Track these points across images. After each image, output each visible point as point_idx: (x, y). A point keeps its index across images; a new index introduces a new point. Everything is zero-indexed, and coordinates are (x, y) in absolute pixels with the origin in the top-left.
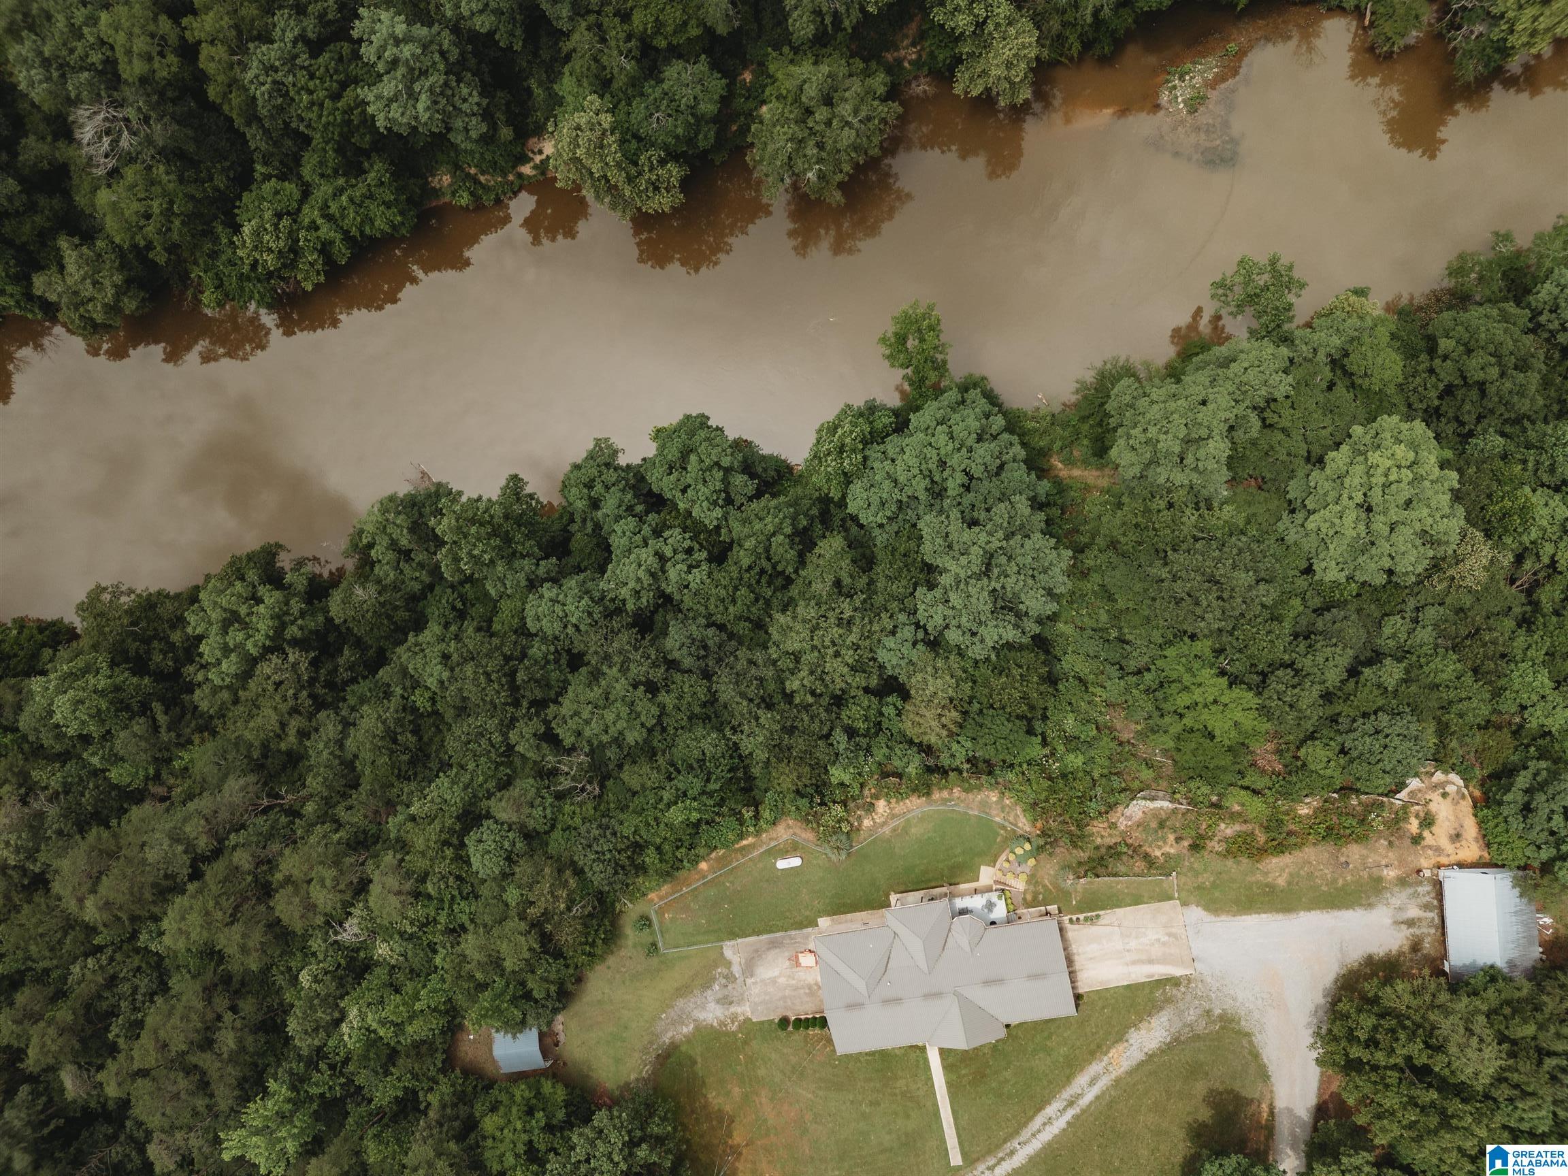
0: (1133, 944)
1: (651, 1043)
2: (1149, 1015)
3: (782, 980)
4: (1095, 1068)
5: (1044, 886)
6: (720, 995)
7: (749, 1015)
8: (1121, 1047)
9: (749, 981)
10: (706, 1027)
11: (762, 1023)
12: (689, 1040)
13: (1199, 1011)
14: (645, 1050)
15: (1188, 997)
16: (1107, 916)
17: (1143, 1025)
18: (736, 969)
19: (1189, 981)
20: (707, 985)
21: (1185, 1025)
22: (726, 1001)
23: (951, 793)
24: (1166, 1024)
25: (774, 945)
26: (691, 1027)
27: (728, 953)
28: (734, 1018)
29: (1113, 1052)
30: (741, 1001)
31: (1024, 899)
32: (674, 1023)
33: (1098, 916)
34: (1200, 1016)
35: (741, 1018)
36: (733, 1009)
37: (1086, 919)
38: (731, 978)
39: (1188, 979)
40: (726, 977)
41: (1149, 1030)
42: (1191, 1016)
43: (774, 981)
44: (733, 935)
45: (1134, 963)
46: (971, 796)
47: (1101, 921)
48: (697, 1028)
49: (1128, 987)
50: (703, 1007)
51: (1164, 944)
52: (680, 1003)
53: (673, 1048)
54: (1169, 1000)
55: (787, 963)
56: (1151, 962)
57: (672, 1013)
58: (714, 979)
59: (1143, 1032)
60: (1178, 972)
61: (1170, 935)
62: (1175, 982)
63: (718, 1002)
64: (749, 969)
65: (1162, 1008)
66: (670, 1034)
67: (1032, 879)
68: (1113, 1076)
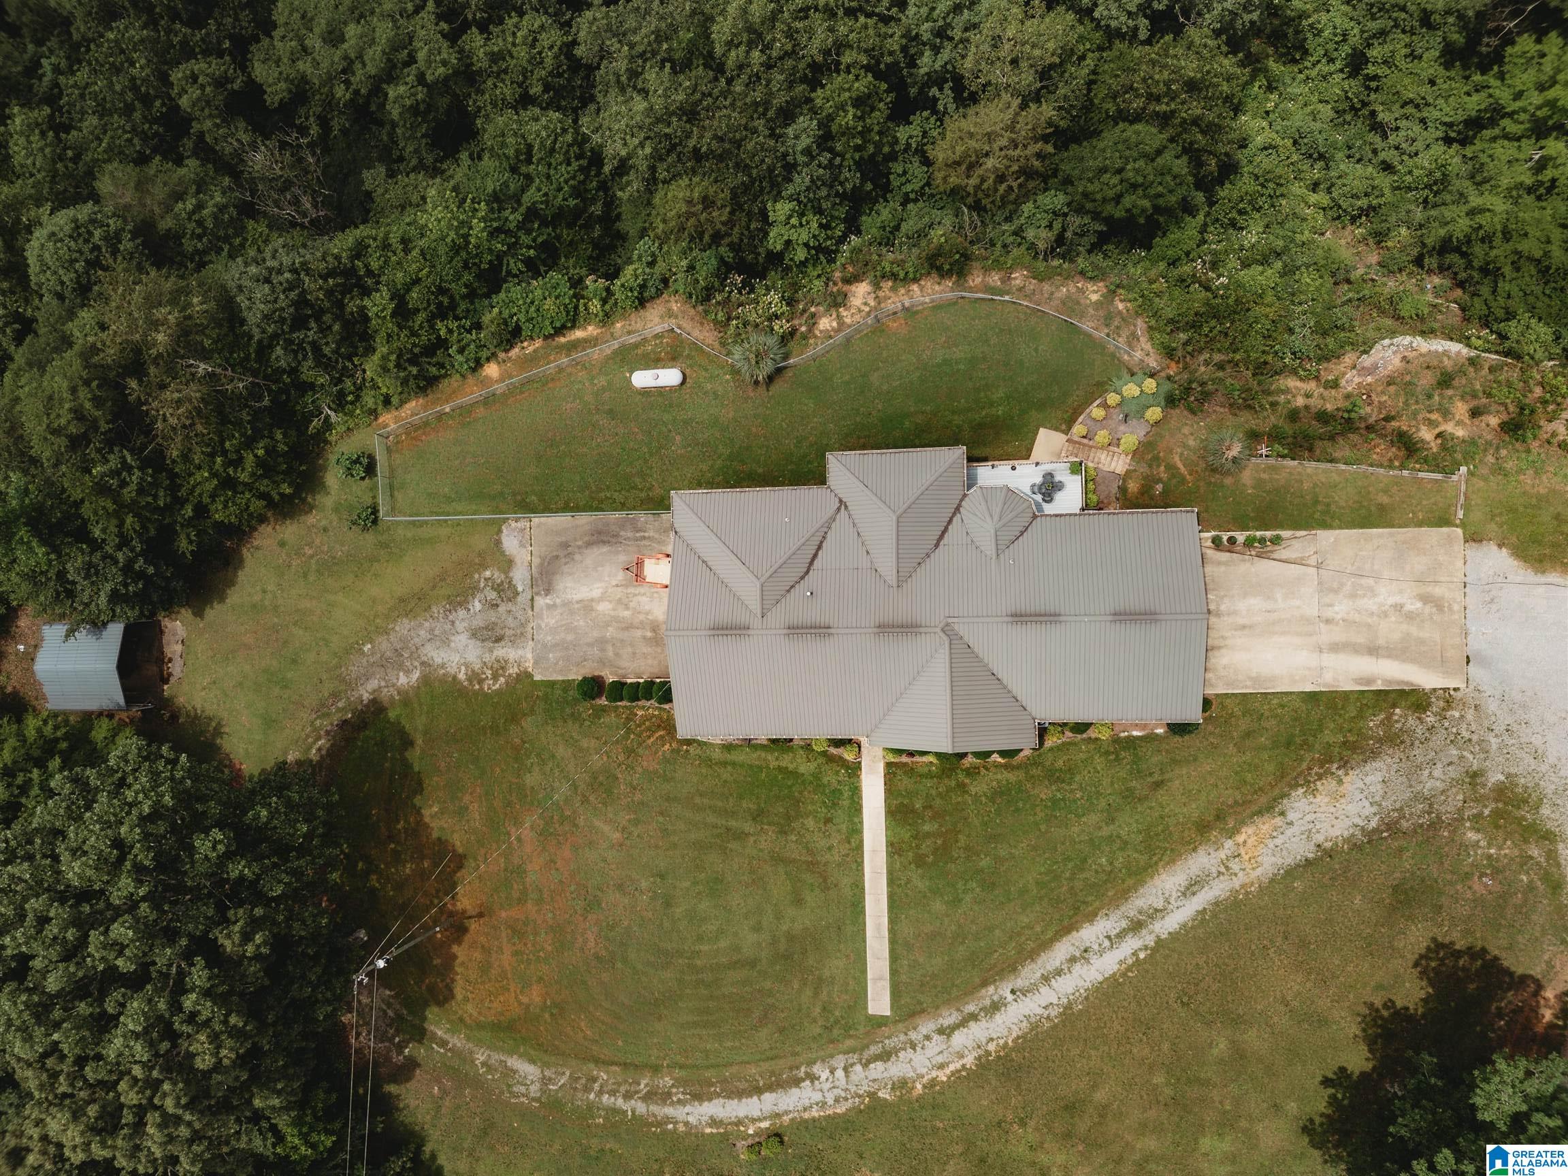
0: (1341, 608)
1: (335, 695)
2: (1345, 764)
3: (604, 607)
4: (1202, 860)
5: (1171, 467)
6: (479, 622)
7: (529, 665)
8: (1265, 825)
9: (541, 602)
10: (443, 680)
11: (552, 684)
12: (406, 699)
13: (1453, 772)
14: (321, 710)
15: (1438, 739)
16: (1297, 543)
17: (1328, 785)
18: (520, 576)
19: (1449, 703)
20: (459, 600)
21: (1417, 797)
22: (491, 635)
23: (1007, 279)
24: (1377, 789)
25: (601, 537)
26: (416, 675)
27: (510, 542)
28: (499, 668)
29: (1247, 834)
30: (518, 637)
31: (1123, 489)
32: (383, 664)
33: (1276, 540)
34: (1455, 782)
35: (513, 670)
36: (502, 652)
37: (1249, 543)
38: (506, 591)
39: (1448, 698)
40: (498, 588)
41: (1336, 797)
42: (1434, 780)
43: (587, 606)
44: (526, 507)
45: (1335, 648)
46: (1046, 287)
47: (1283, 553)
48: (426, 680)
49: (1313, 697)
50: (445, 641)
51: (1411, 617)
52: (403, 627)
53: (376, 709)
54: (1394, 739)
55: (621, 575)
56: (1373, 651)
57: (385, 645)
58: (475, 589)
59: (1321, 799)
60: (1426, 679)
61: (1426, 599)
62: (1416, 700)
63: (474, 634)
64: (544, 579)
65: (1374, 755)
66: (373, 684)
67: (1145, 452)
68: (1236, 883)
